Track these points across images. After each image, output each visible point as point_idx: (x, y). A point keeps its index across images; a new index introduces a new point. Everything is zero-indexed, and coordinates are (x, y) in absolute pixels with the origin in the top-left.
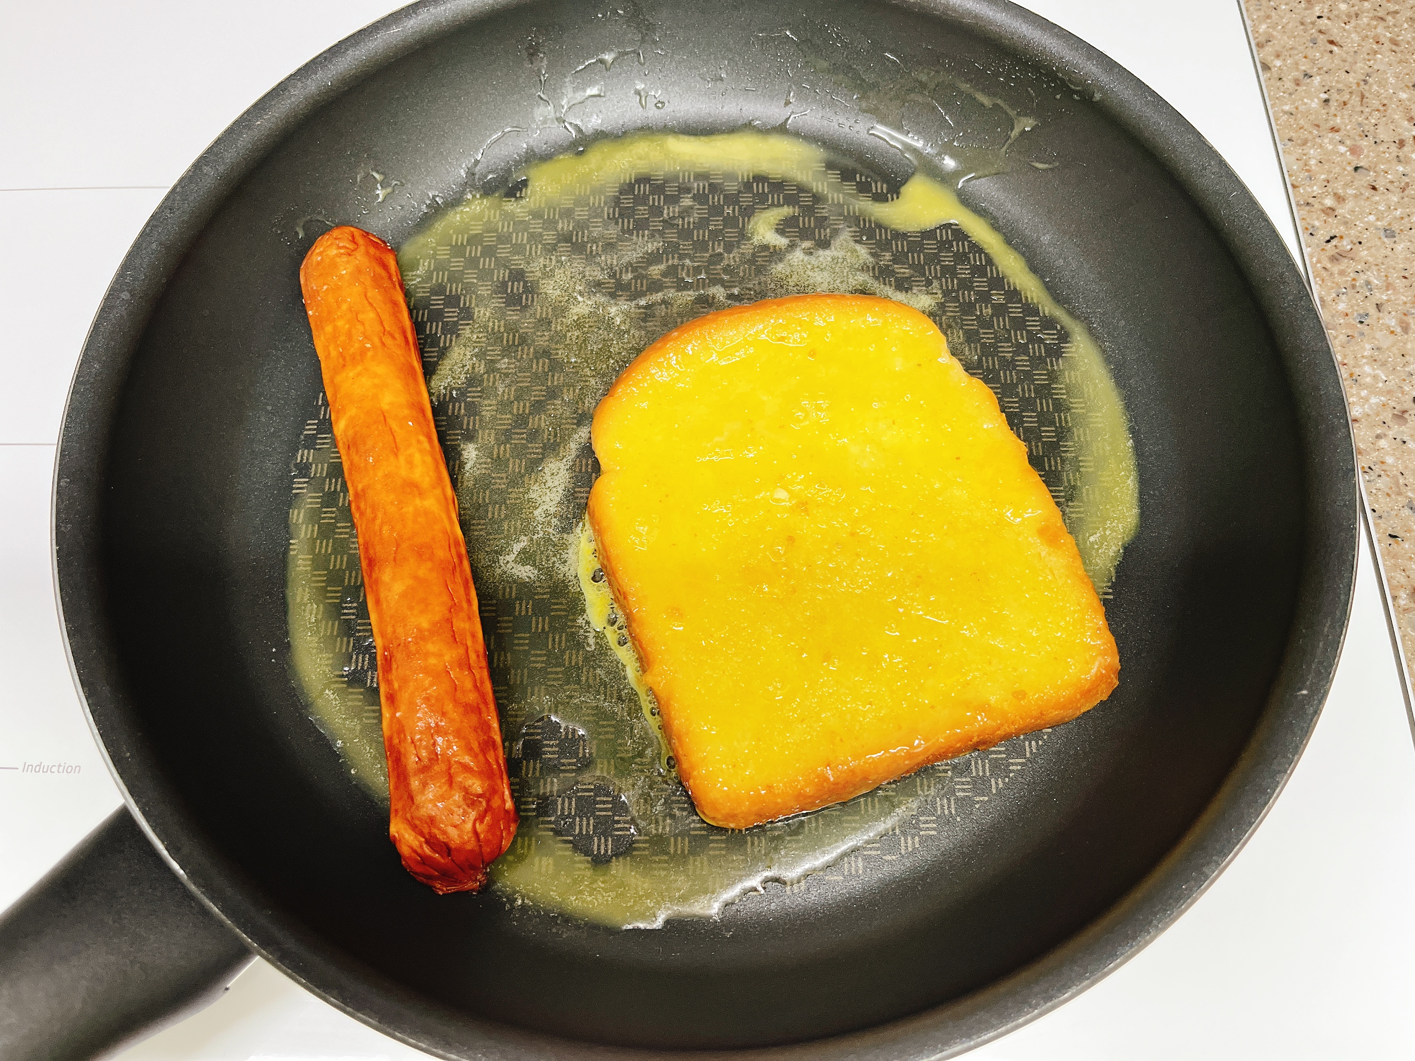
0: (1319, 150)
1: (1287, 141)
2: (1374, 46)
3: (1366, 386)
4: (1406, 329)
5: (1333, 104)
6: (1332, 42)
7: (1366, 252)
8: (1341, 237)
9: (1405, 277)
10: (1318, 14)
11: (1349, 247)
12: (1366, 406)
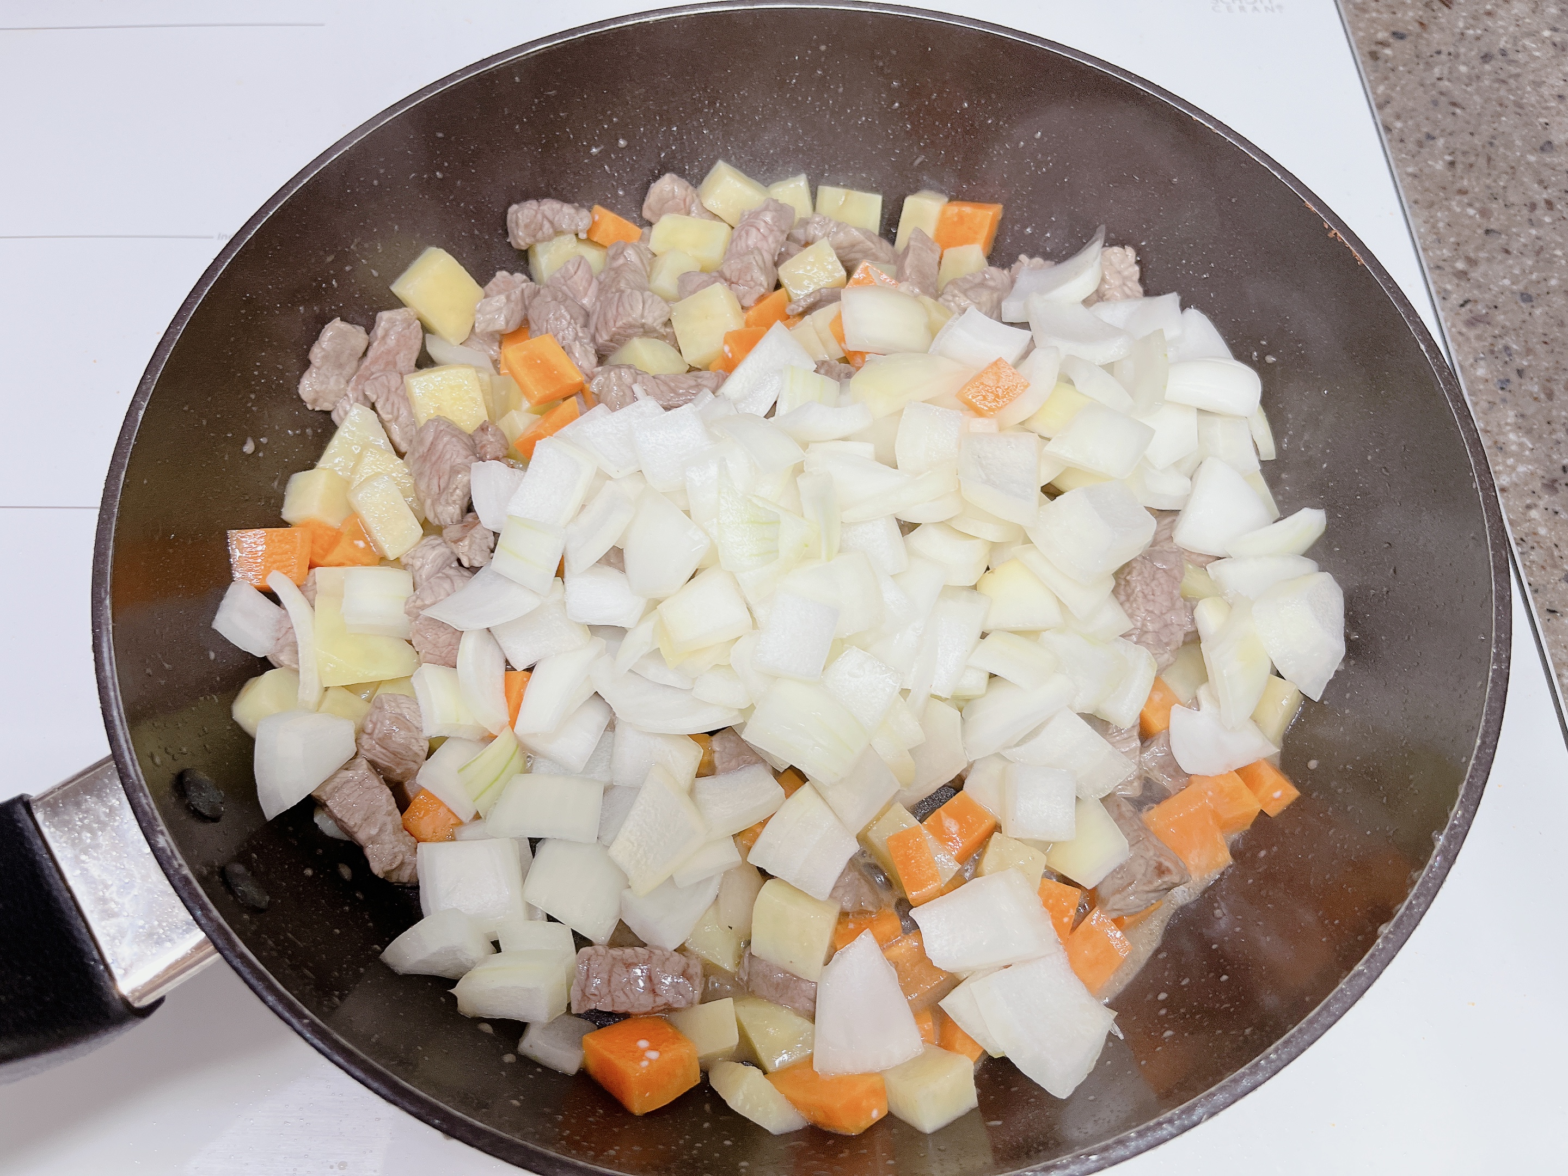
0: (1446, 213)
1: (1413, 204)
2: (1499, 109)
3: (1512, 455)
4: (1550, 396)
5: (1459, 167)
6: (1454, 104)
7: (1502, 317)
8: (1476, 301)
9: (1545, 343)
10: (1438, 75)
11: (1484, 311)
12: (1514, 475)
